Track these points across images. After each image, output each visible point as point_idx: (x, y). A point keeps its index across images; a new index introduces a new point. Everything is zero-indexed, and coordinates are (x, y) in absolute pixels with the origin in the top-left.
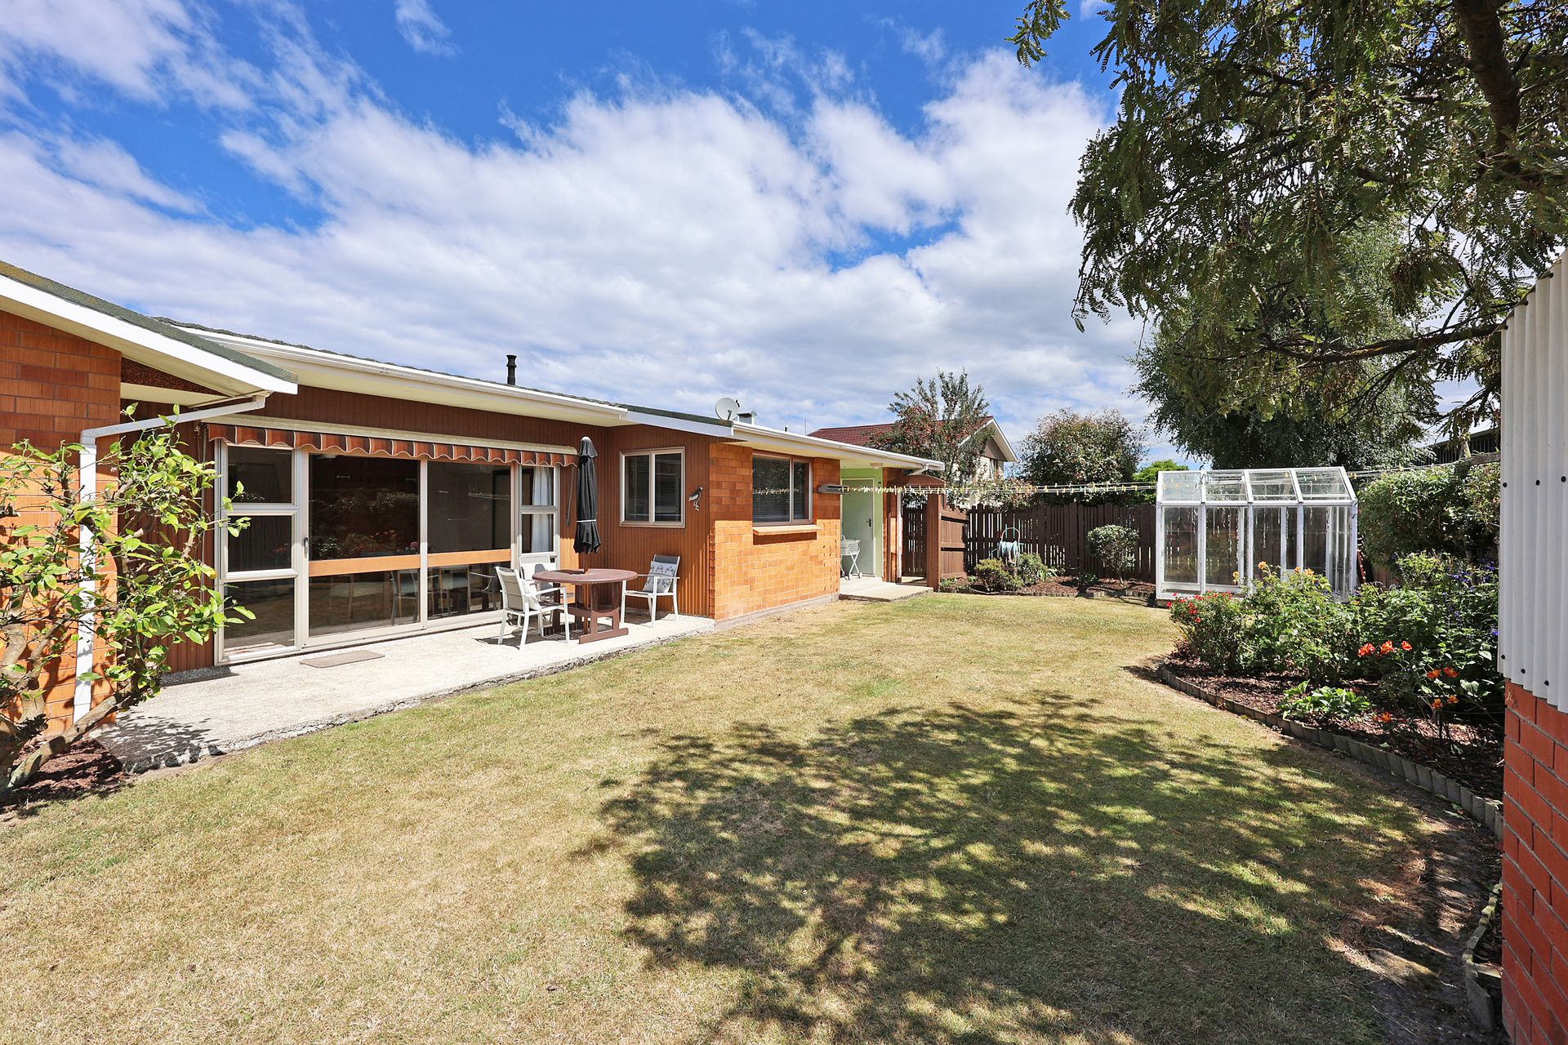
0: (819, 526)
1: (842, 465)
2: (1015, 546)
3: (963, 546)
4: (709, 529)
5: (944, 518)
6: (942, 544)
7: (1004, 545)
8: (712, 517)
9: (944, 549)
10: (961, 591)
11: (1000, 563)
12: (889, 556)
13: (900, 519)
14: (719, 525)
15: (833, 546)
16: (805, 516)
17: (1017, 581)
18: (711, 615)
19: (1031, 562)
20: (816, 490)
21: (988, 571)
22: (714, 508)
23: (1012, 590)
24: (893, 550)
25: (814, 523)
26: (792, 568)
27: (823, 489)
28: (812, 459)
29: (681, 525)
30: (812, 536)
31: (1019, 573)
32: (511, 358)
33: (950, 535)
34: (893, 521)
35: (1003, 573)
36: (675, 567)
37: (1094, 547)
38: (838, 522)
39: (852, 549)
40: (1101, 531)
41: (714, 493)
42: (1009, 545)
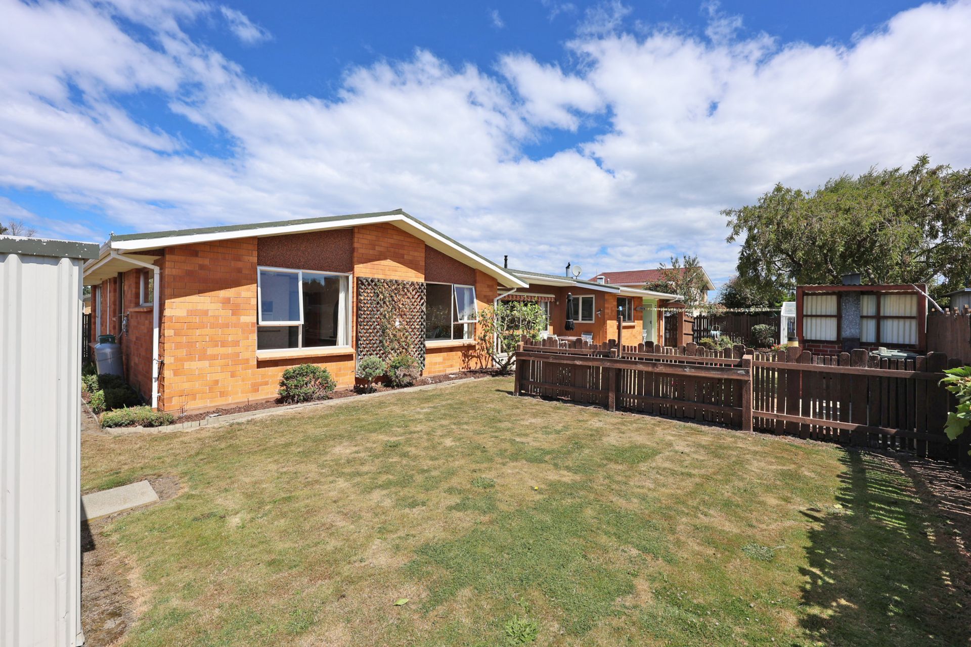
0: (636, 323)
1: (644, 299)
2: (718, 333)
3: (692, 333)
4: (604, 323)
5: (685, 321)
6: (684, 332)
7: (713, 332)
8: (605, 319)
9: (684, 334)
11: (712, 340)
12: (660, 337)
13: (664, 321)
14: (608, 322)
16: (632, 319)
19: (725, 340)
20: (635, 309)
21: (706, 343)
22: (606, 316)
24: (661, 334)
25: (634, 322)
26: (628, 339)
27: (638, 309)
28: (633, 297)
29: (592, 322)
30: (633, 327)
31: (720, 344)
33: (687, 328)
34: (661, 322)
35: (713, 344)
36: (591, 336)
37: (754, 334)
38: (641, 321)
40: (757, 327)
41: (606, 311)
42: (715, 332)
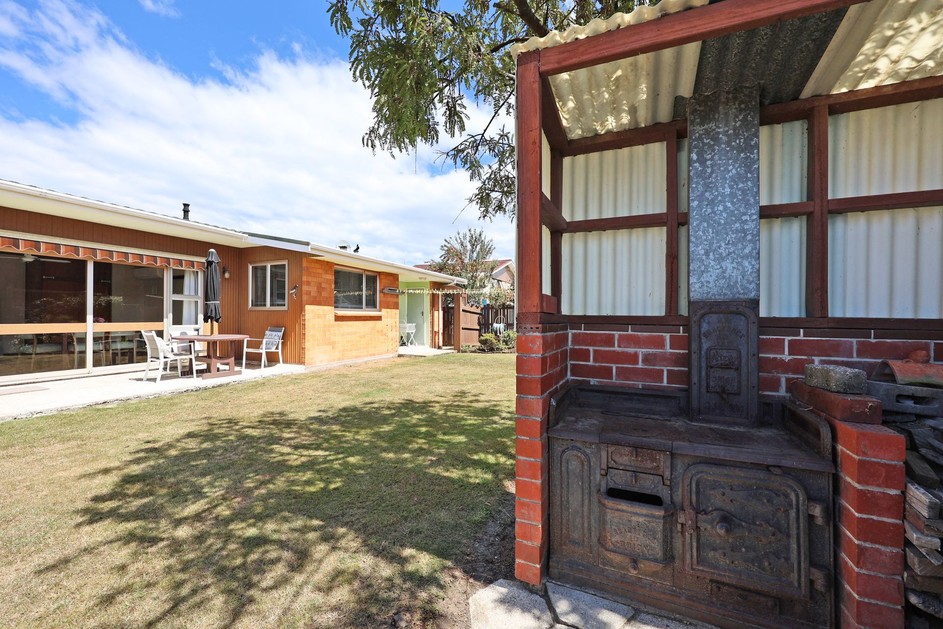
0: (384, 312)
1: (401, 279)
2: (502, 326)
3: (478, 327)
4: (302, 310)
5: (464, 311)
6: (462, 325)
7: (495, 325)
8: (304, 302)
9: (463, 329)
10: (472, 352)
11: (493, 335)
12: (434, 333)
13: (441, 312)
14: (308, 308)
15: (394, 324)
16: (375, 307)
17: (502, 345)
18: (303, 363)
19: (511, 335)
20: (381, 291)
21: (486, 340)
22: (305, 298)
23: (499, 350)
24: (436, 329)
25: (380, 311)
26: (364, 337)
27: (386, 291)
28: (379, 273)
29: (285, 308)
30: (379, 318)
31: (504, 341)
32: (186, 206)
33: (468, 320)
34: (436, 313)
35: (494, 341)
36: (281, 334)
38: (397, 311)
39: (410, 328)
41: (305, 288)
42: (498, 326)
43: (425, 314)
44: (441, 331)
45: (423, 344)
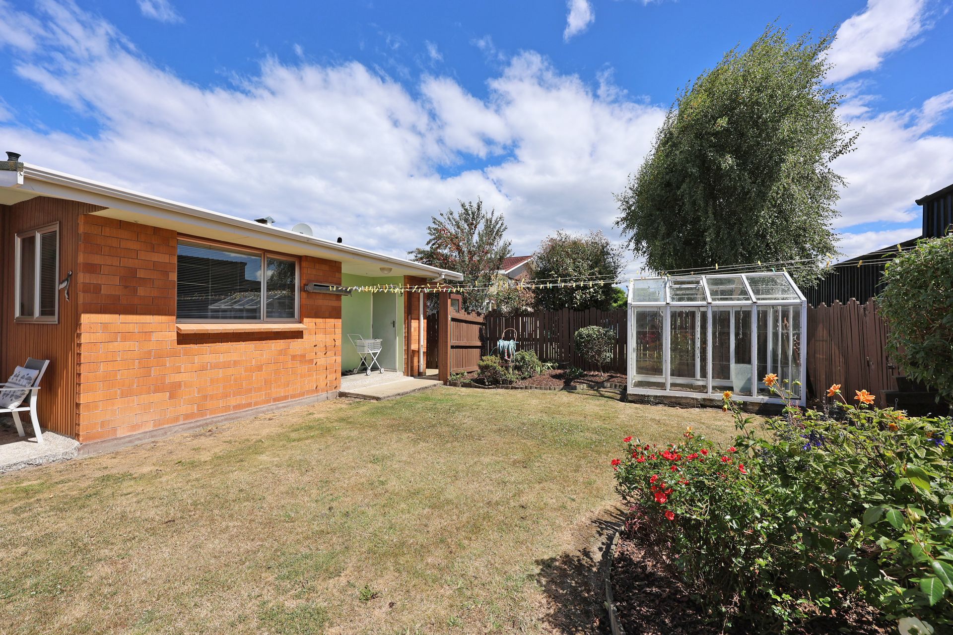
0: (307, 325)
1: (345, 269)
2: (512, 344)
3: (479, 344)
4: (76, 325)
5: (452, 319)
6: (452, 341)
7: (502, 343)
8: (80, 309)
9: (452, 347)
10: (465, 385)
11: (498, 360)
12: (411, 354)
13: (423, 322)
15: (330, 342)
16: (292, 315)
17: (512, 375)
18: (77, 436)
19: (527, 358)
20: (302, 289)
21: (488, 366)
22: (82, 297)
23: (507, 384)
24: (414, 347)
25: (301, 322)
27: (310, 288)
28: (300, 258)
29: (55, 320)
30: (298, 335)
31: (515, 367)
33: (462, 334)
34: (414, 324)
35: (499, 368)
36: (38, 374)
37: (578, 345)
38: (338, 322)
40: (584, 331)
41: (82, 278)
42: (506, 343)
43: (397, 325)
44: (423, 349)
45: (394, 370)
